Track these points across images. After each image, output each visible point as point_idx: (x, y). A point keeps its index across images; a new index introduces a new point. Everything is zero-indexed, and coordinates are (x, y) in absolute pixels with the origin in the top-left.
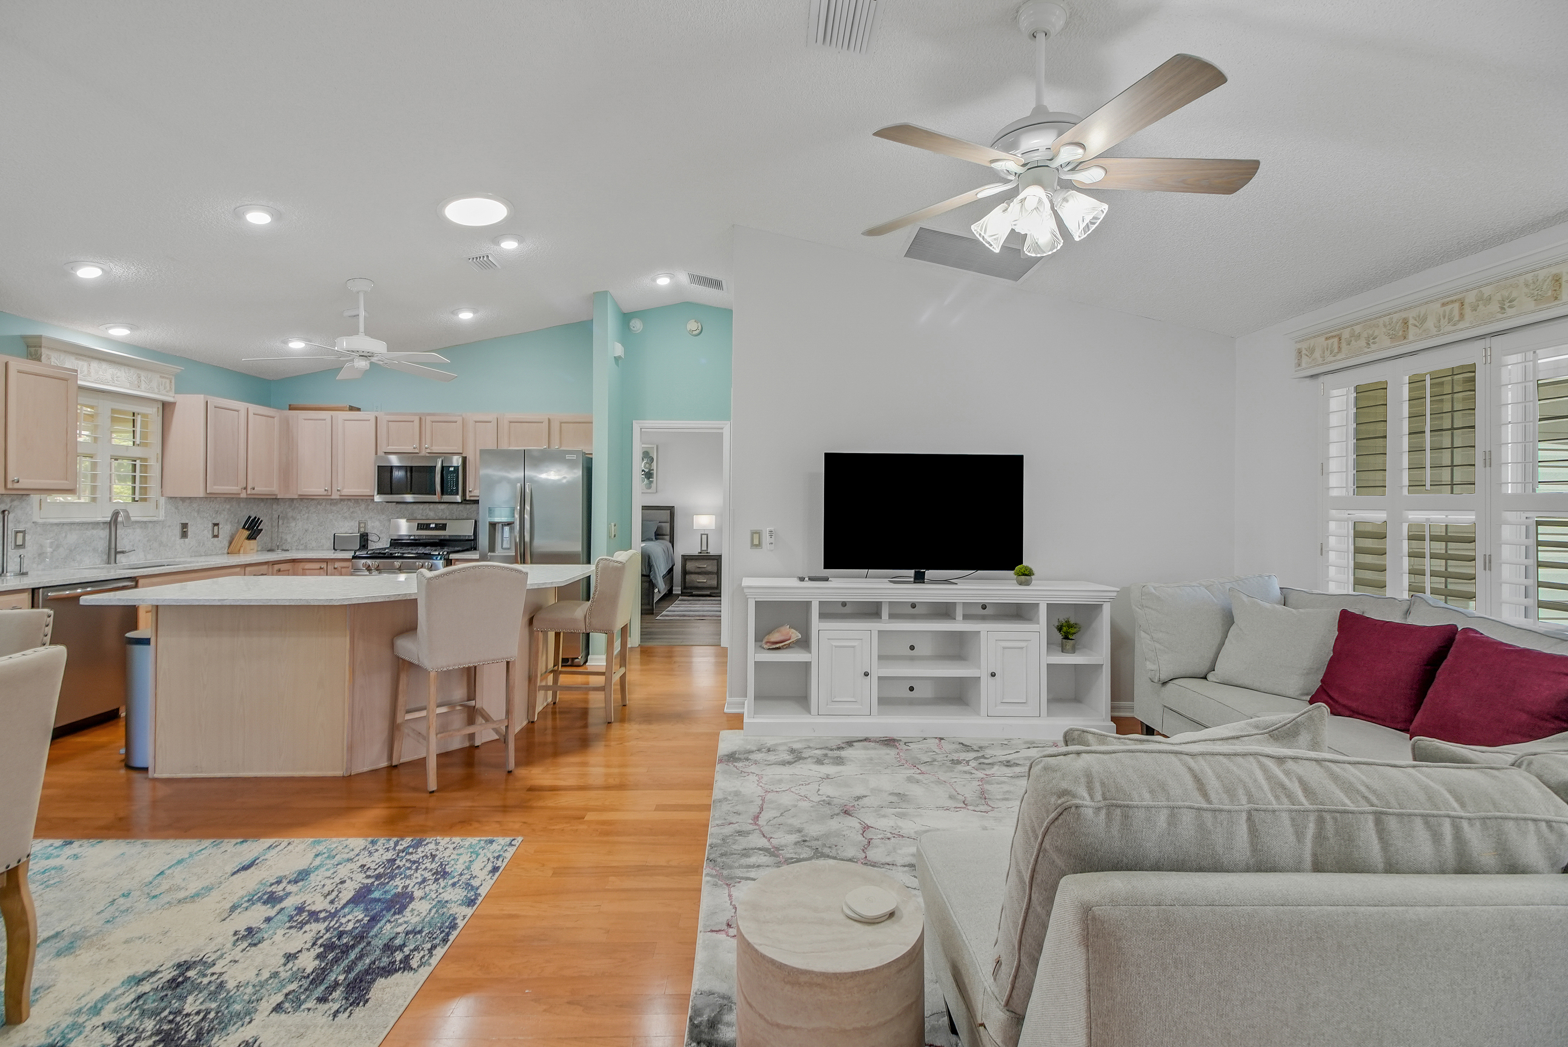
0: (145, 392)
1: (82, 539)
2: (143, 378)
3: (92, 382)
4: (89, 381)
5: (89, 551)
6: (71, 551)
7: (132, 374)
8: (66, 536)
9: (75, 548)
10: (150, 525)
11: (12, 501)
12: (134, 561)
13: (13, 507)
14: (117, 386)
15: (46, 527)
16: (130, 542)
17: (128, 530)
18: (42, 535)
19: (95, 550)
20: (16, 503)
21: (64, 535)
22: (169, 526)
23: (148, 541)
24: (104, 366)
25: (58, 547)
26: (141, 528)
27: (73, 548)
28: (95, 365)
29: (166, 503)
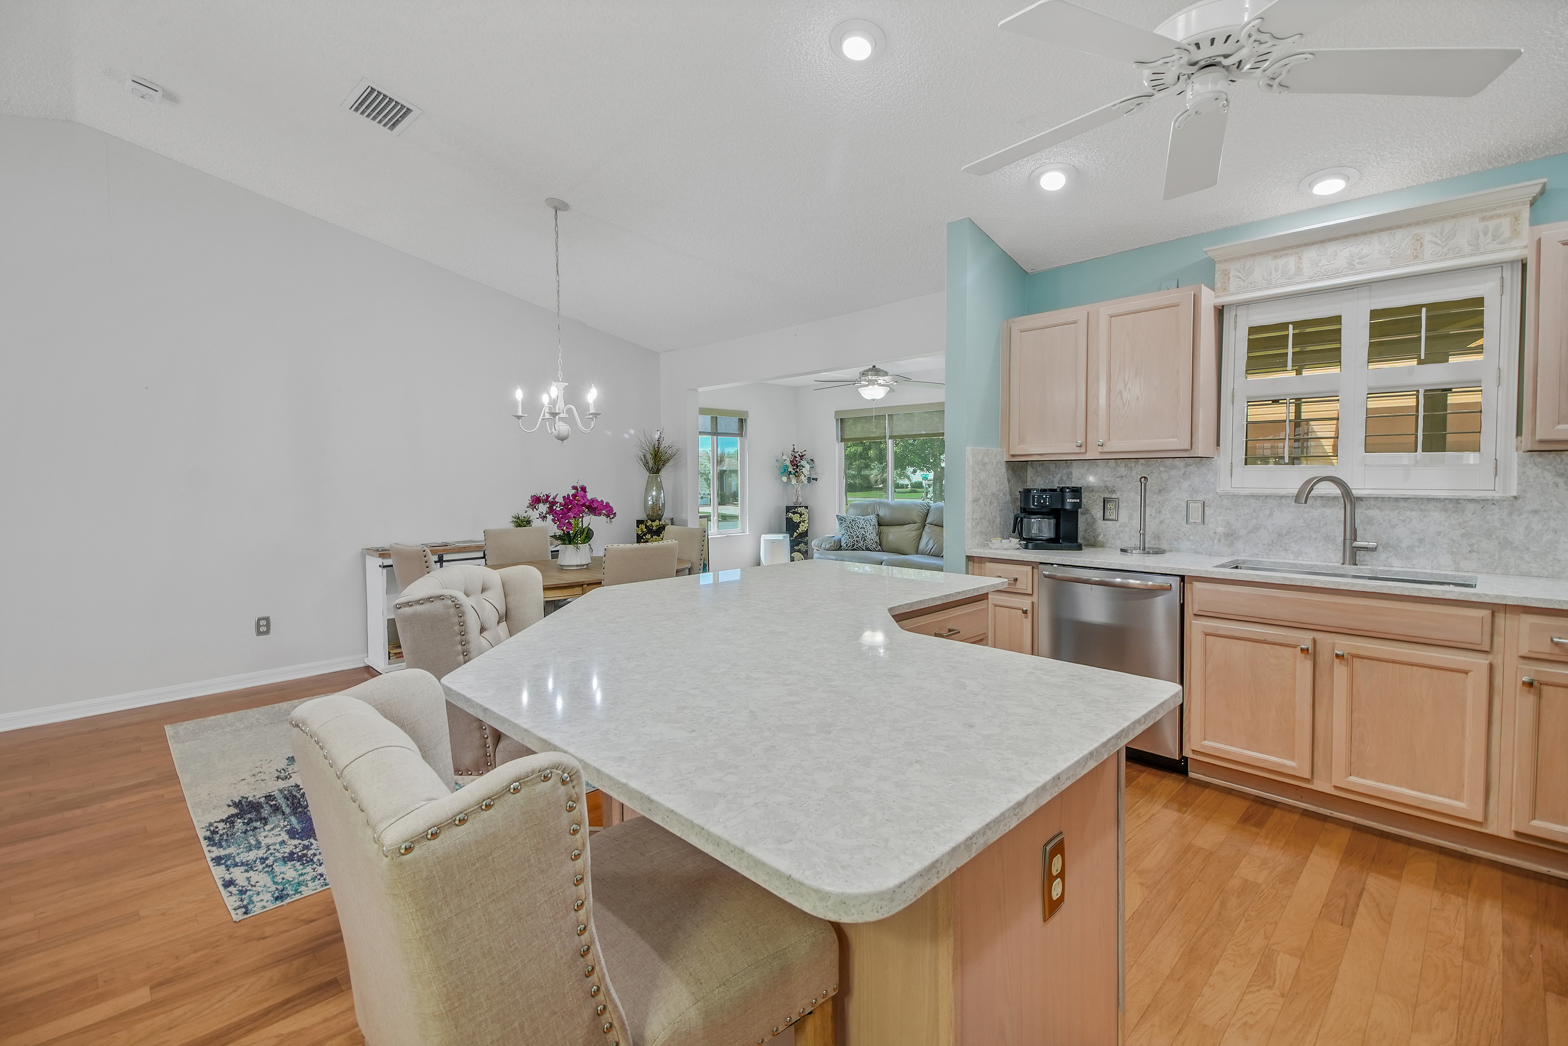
0: (1432, 261)
1: (1302, 521)
2: (1428, 238)
3: (1306, 282)
4: (1299, 283)
5: (1316, 539)
6: (1280, 535)
7: (1402, 240)
8: (1271, 514)
9: (1288, 532)
10: (1471, 507)
11: (1187, 465)
12: (1424, 568)
13: (1187, 473)
14: (1360, 273)
15: (1235, 499)
16: (1414, 533)
17: (1408, 513)
18: (1230, 509)
19: (1327, 539)
20: (1191, 469)
21: (1267, 512)
22: (1536, 512)
23: (1463, 536)
24: (1331, 248)
25: (1257, 528)
26: (1446, 510)
27: (1284, 532)
28: (1310, 255)
29: (1522, 464)
